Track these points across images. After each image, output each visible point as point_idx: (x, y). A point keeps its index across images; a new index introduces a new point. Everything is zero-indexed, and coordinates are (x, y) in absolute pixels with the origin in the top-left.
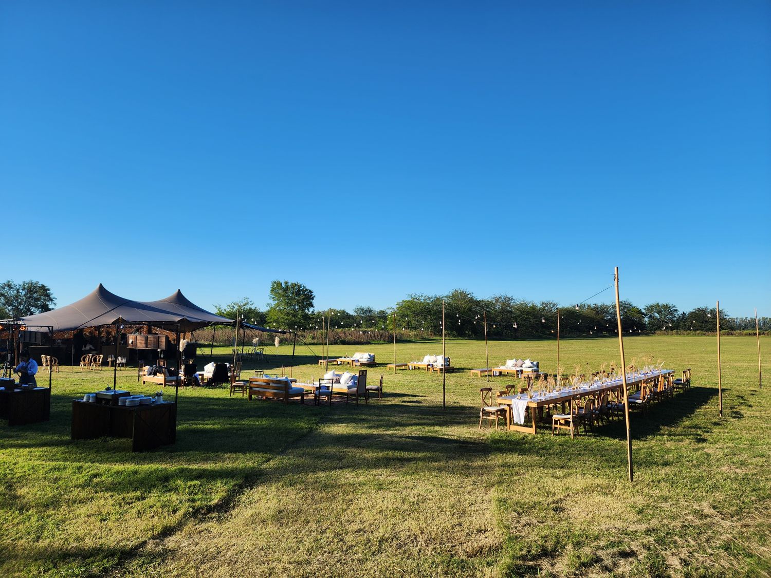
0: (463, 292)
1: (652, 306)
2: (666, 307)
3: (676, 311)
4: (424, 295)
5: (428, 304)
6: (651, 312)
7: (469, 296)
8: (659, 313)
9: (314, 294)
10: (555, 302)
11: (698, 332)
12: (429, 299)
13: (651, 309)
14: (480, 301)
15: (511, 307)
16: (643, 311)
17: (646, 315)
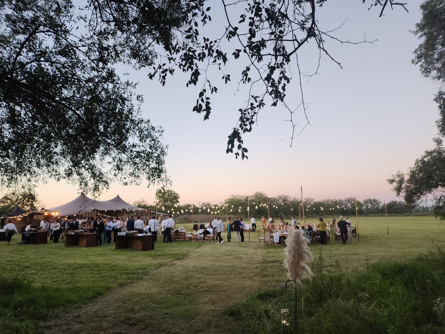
0: (261, 193)
1: (367, 200)
2: (375, 201)
3: (380, 202)
4: (239, 195)
5: (242, 200)
6: (366, 203)
7: (264, 195)
8: (371, 203)
9: (179, 196)
10: (313, 198)
11: (392, 214)
12: (242, 197)
13: (366, 202)
14: (271, 199)
15: (288, 201)
16: (362, 203)
17: (364, 205)
